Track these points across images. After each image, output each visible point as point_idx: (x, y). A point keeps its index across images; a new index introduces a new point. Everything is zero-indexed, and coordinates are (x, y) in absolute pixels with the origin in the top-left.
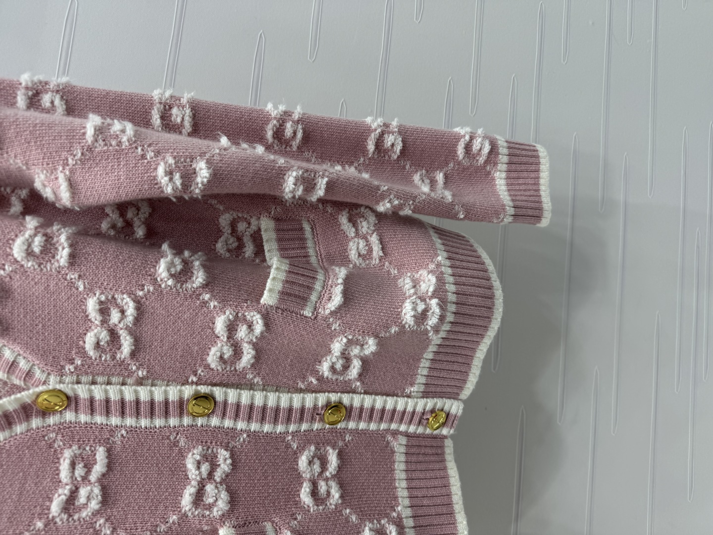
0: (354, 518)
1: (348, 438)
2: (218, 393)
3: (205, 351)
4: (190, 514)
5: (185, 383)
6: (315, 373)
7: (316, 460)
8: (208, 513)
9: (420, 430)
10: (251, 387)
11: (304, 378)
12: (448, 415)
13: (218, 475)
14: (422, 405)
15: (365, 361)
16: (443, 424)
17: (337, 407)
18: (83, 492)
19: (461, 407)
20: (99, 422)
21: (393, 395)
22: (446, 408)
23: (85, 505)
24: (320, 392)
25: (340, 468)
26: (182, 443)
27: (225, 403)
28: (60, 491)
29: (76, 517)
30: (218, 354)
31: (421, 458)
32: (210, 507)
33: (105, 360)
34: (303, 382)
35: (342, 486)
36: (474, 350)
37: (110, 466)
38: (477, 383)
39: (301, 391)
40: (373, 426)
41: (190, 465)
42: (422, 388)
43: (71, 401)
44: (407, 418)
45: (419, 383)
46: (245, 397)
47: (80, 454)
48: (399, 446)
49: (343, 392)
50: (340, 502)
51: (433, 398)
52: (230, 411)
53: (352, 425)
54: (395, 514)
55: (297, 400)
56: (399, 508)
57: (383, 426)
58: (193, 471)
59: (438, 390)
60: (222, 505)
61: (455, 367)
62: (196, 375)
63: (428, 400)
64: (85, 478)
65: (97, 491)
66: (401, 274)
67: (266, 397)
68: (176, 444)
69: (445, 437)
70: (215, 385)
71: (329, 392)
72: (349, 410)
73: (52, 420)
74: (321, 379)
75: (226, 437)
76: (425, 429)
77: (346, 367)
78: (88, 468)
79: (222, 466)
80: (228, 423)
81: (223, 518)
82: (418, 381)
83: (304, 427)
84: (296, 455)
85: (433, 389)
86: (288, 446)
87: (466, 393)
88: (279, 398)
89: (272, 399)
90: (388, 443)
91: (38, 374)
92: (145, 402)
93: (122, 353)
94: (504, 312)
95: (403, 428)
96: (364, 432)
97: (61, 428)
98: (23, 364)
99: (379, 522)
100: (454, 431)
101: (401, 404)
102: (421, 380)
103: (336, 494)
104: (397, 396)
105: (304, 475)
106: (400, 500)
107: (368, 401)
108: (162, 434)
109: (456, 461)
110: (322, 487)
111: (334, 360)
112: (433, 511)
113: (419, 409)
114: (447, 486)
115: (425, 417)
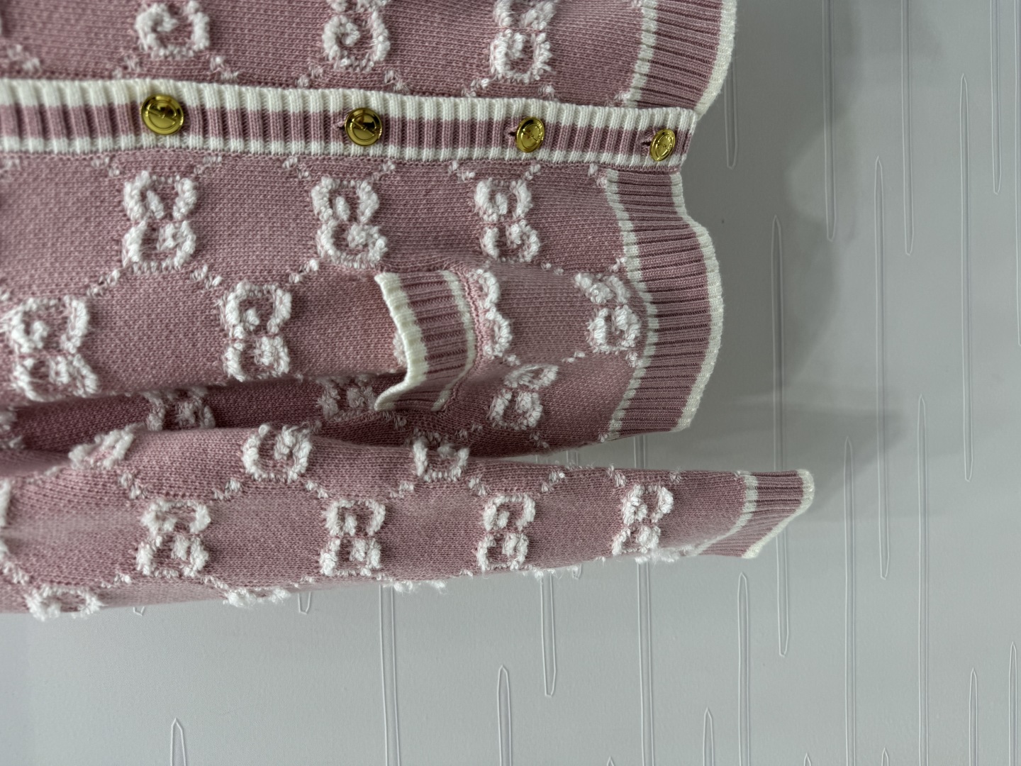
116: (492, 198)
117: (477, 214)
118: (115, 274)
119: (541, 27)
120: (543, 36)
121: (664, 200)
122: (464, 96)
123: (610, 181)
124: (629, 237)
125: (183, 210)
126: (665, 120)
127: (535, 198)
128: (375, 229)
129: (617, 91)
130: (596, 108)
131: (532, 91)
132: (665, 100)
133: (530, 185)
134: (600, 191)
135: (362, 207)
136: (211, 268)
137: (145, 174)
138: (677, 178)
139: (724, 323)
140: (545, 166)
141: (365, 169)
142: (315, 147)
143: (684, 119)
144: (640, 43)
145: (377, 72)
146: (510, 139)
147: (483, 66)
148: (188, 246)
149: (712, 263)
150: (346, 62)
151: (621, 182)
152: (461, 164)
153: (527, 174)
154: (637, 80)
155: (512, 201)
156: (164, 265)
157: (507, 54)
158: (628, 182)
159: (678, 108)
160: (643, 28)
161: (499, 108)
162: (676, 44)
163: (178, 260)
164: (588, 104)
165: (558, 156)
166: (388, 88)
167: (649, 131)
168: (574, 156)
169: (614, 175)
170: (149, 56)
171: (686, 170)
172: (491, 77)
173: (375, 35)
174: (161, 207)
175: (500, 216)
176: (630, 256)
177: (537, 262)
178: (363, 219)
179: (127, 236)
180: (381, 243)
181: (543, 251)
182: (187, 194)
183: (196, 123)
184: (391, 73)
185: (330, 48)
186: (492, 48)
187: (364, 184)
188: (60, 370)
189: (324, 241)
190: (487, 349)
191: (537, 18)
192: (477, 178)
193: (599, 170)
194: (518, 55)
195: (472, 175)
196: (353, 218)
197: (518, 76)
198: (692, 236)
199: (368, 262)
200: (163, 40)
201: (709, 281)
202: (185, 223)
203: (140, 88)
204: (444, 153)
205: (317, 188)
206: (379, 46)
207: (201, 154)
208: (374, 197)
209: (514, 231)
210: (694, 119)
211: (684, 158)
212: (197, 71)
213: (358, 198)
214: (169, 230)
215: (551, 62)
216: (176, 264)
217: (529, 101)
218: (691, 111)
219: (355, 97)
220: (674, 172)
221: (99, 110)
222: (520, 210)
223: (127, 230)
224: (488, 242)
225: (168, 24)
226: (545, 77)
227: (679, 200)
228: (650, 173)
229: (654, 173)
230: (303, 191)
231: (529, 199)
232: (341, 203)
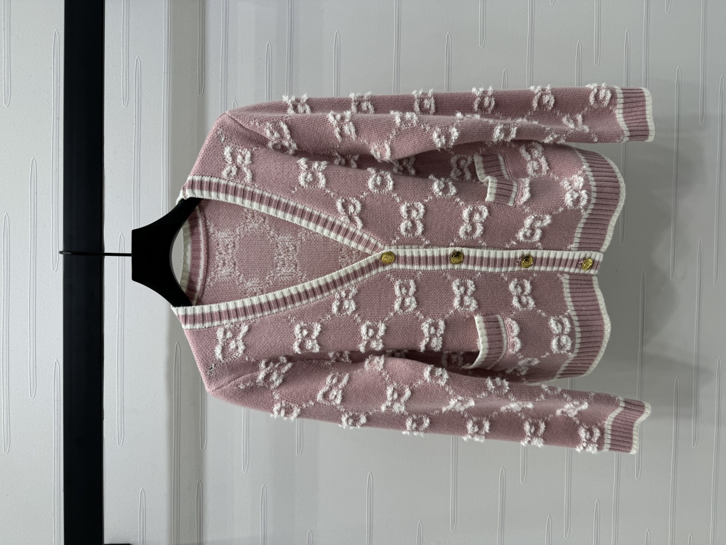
0: (544, 314)
1: (535, 275)
2: (465, 251)
3: (457, 228)
4: (459, 310)
5: (448, 246)
6: (515, 239)
7: (518, 286)
8: (468, 309)
10: (480, 247)
11: (509, 242)
12: (594, 261)
13: (469, 292)
14: (578, 255)
15: (543, 230)
16: (591, 267)
17: (527, 258)
18: (407, 300)
19: (602, 256)
20: (408, 268)
21: (560, 250)
22: (593, 257)
23: (409, 306)
24: (517, 249)
25: (532, 290)
26: (449, 278)
27: (468, 256)
28: (397, 300)
29: (406, 311)
30: (465, 230)
31: (578, 286)
32: (468, 307)
33: (410, 237)
34: (508, 244)
35: (534, 298)
36: (608, 221)
37: (417, 288)
38: (611, 240)
39: (507, 249)
40: (549, 269)
41: (455, 288)
42: (577, 245)
43: (396, 258)
44: (569, 263)
45: (576, 242)
46: (478, 253)
47: (403, 283)
48: (565, 280)
49: (531, 249)
50: (535, 306)
51: (584, 251)
52: (471, 261)
53: (536, 268)
54: (566, 314)
55: (506, 254)
56: (569, 311)
57: (555, 269)
58: (457, 290)
59: (587, 246)
60: (474, 305)
61: (597, 231)
62: (453, 242)
63: (582, 252)
64: (407, 294)
65: (414, 299)
66: (561, 179)
67: (489, 253)
68: (446, 278)
69: (593, 275)
70: (462, 247)
71: (523, 249)
72: (535, 259)
73: (387, 268)
74: (518, 242)
75: (471, 274)
76: (580, 271)
77: (532, 235)
78: (408, 288)
79: (471, 288)
80: (470, 267)
81: (476, 312)
82: (575, 241)
83: (510, 269)
84: (507, 283)
85: (584, 246)
86: (502, 279)
87: (604, 248)
88: (496, 253)
89: (492, 254)
90: (558, 278)
91: (380, 245)
92: (430, 257)
93: (417, 232)
94: (626, 196)
95: (567, 270)
96: (544, 272)
97: (393, 272)
98: (373, 241)
99: (558, 317)
100: (598, 272)
102: (577, 240)
103: (532, 303)
104: (562, 250)
105: (513, 294)
106: (569, 307)
107: (546, 254)
108: (439, 273)
109: (600, 288)
110: (524, 299)
111: (526, 230)
112: (588, 313)
113: (576, 257)
114: (596, 300)
115: (580, 263)
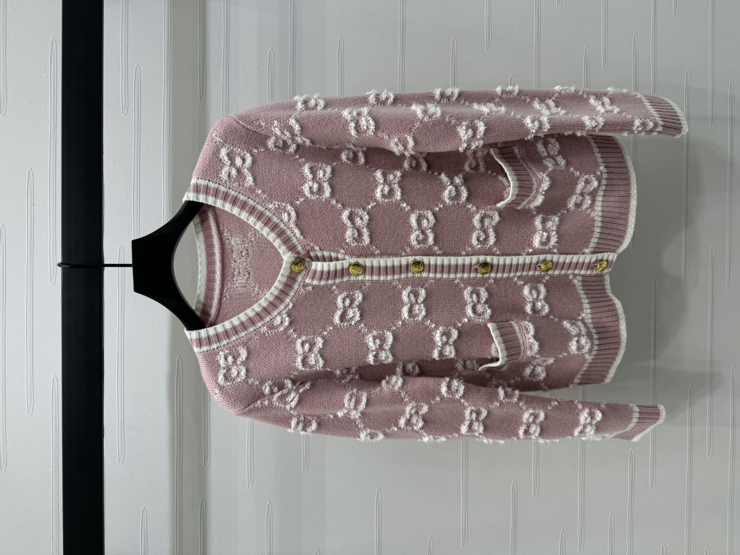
9: (589, 272)
101: (581, 258)
116: (531, 292)
117: (524, 298)
118: (400, 322)
119: (554, 229)
120: (555, 232)
121: (601, 287)
122: (522, 255)
123: (578, 281)
124: (586, 306)
125: (422, 300)
126: (603, 257)
127: (548, 291)
128: (487, 306)
129: (583, 249)
130: (574, 256)
131: (550, 252)
132: (603, 250)
133: (546, 285)
134: (574, 285)
135: (482, 297)
136: (431, 321)
137: (409, 287)
138: (607, 278)
139: (627, 341)
140: (552, 276)
141: (482, 282)
142: (466, 275)
143: (612, 256)
144: (594, 232)
145: (490, 248)
146: (538, 268)
147: (530, 245)
148: (424, 313)
149: (622, 316)
150: (479, 246)
151: (583, 281)
152: (518, 278)
153: (544, 280)
154: (592, 245)
155: (539, 293)
156: (415, 319)
157: (540, 241)
158: (585, 280)
159: (609, 253)
160: (596, 225)
161: (535, 259)
162: (609, 231)
163: (420, 318)
164: (570, 254)
165: (557, 272)
166: (494, 254)
167: (596, 262)
168: (563, 272)
169: (580, 278)
170: (414, 247)
171: (611, 274)
172: (533, 248)
173: (490, 236)
174: (414, 299)
175: (533, 299)
176: (587, 314)
177: (547, 316)
178: (482, 302)
179: (403, 309)
180: (489, 311)
181: (550, 312)
182: (423, 294)
183: (427, 268)
184: (495, 249)
185: (474, 241)
186: (534, 238)
187: (483, 288)
188: (383, 355)
189: (469, 311)
190: (529, 353)
191: (552, 225)
192: (524, 284)
193: (574, 277)
194: (544, 240)
195: (523, 283)
196: (479, 302)
197: (543, 247)
198: (613, 305)
199: (485, 319)
200: (419, 242)
201: (621, 324)
202: (422, 304)
203: (411, 259)
204: (512, 275)
205: (466, 291)
206: (492, 240)
207: (427, 279)
208: (486, 293)
209: (539, 304)
210: (616, 256)
211: (610, 269)
212: (429, 253)
213: (480, 293)
214: (417, 307)
215: (557, 242)
216: (420, 319)
217: (547, 255)
218: (614, 253)
219: (482, 258)
220: (606, 275)
221: (397, 266)
222: (542, 297)
223: (403, 307)
224: (528, 309)
225: (421, 237)
226: (554, 247)
227: (608, 287)
228: (595, 276)
229: (597, 276)
230: (461, 291)
231: (545, 292)
232: (474, 296)
